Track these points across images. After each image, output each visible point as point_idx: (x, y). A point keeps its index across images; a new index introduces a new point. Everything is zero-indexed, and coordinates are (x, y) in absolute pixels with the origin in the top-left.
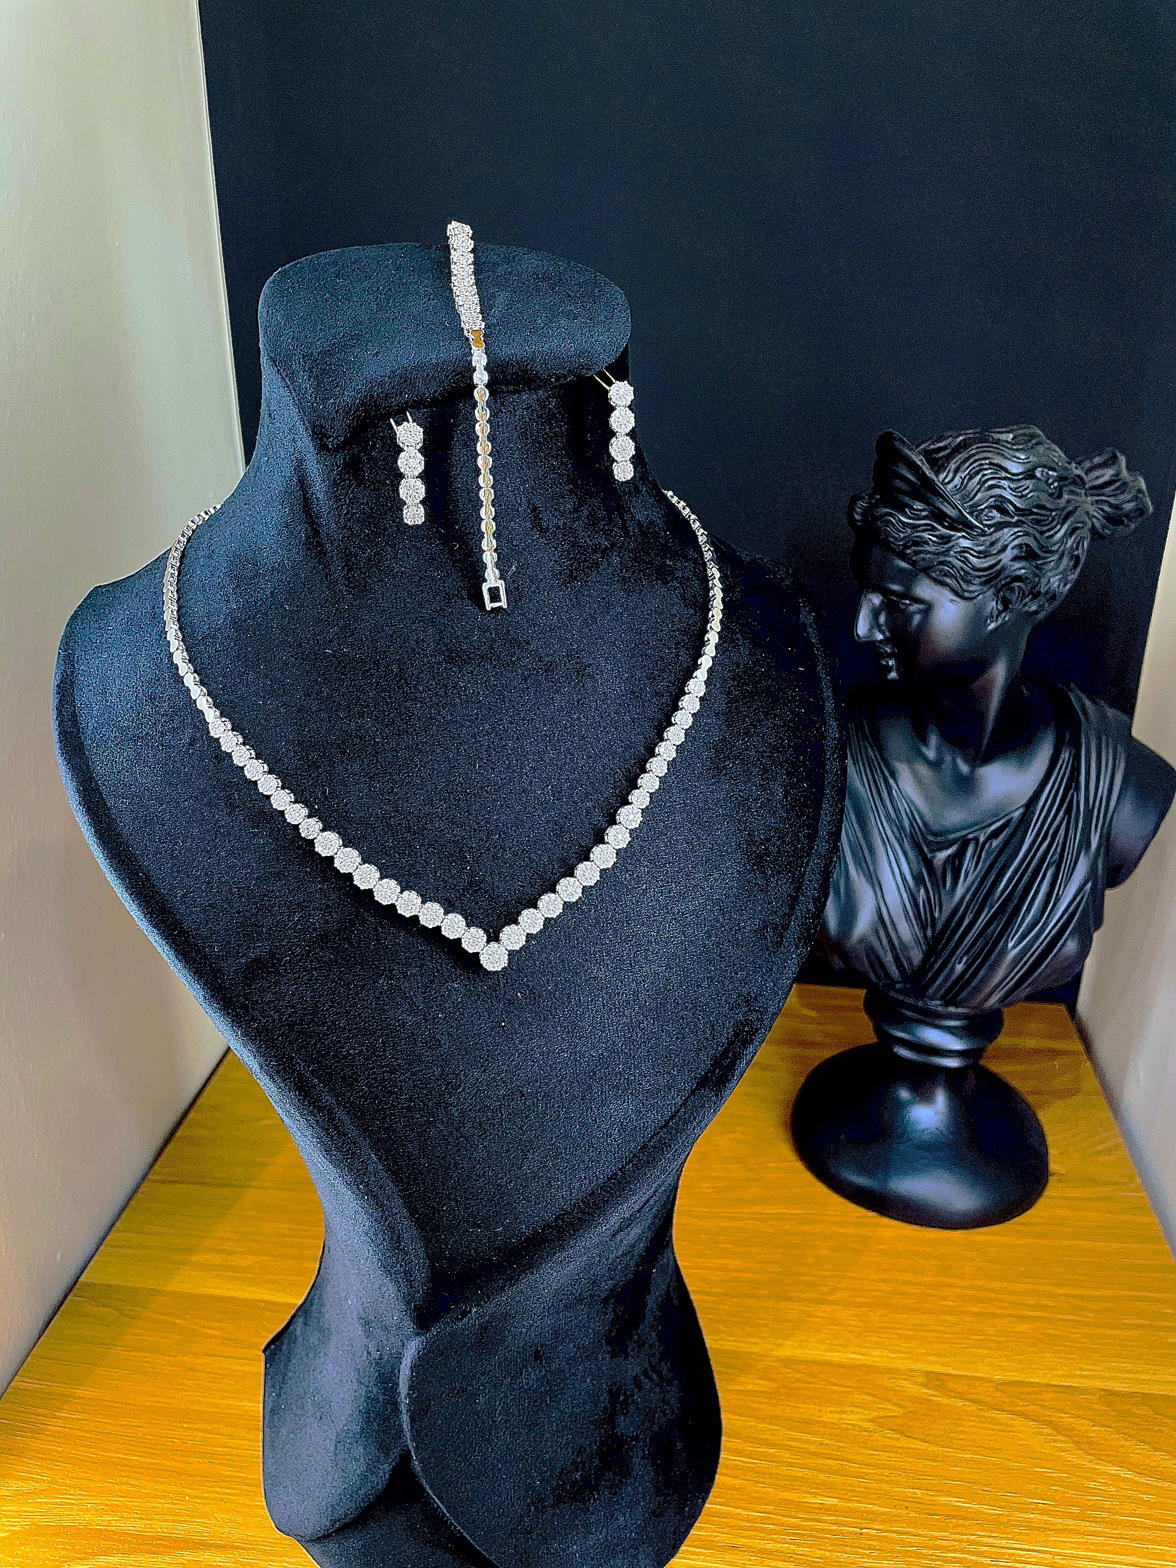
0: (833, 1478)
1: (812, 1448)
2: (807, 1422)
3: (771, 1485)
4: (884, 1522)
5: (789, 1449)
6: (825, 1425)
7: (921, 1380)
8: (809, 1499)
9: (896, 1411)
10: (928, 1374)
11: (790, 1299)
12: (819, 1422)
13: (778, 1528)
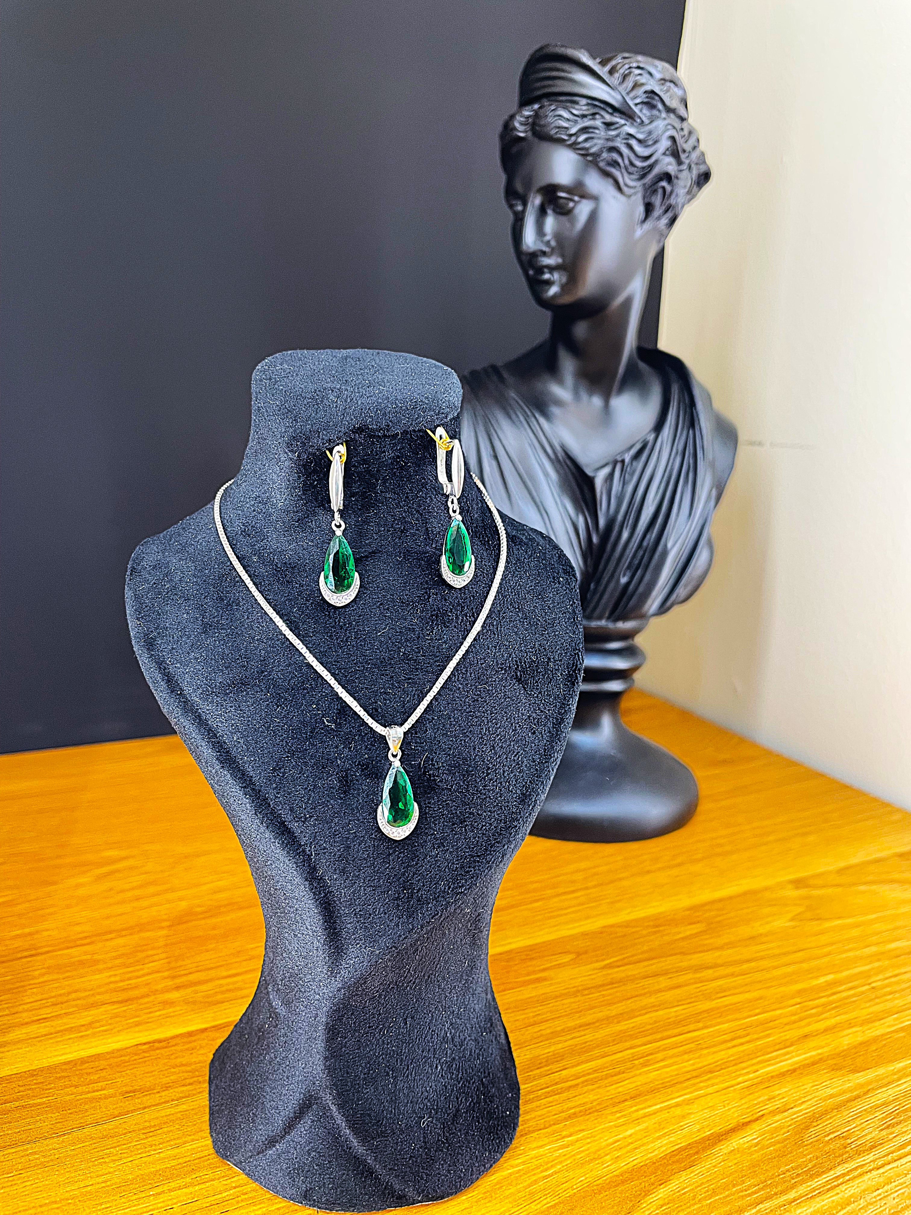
0: (814, 963)
1: (777, 951)
2: (752, 938)
3: (780, 985)
4: (877, 974)
5: (762, 958)
6: (766, 935)
7: (790, 886)
8: (815, 982)
9: (800, 909)
10: (791, 882)
11: (648, 872)
12: (761, 935)
13: (820, 1009)
